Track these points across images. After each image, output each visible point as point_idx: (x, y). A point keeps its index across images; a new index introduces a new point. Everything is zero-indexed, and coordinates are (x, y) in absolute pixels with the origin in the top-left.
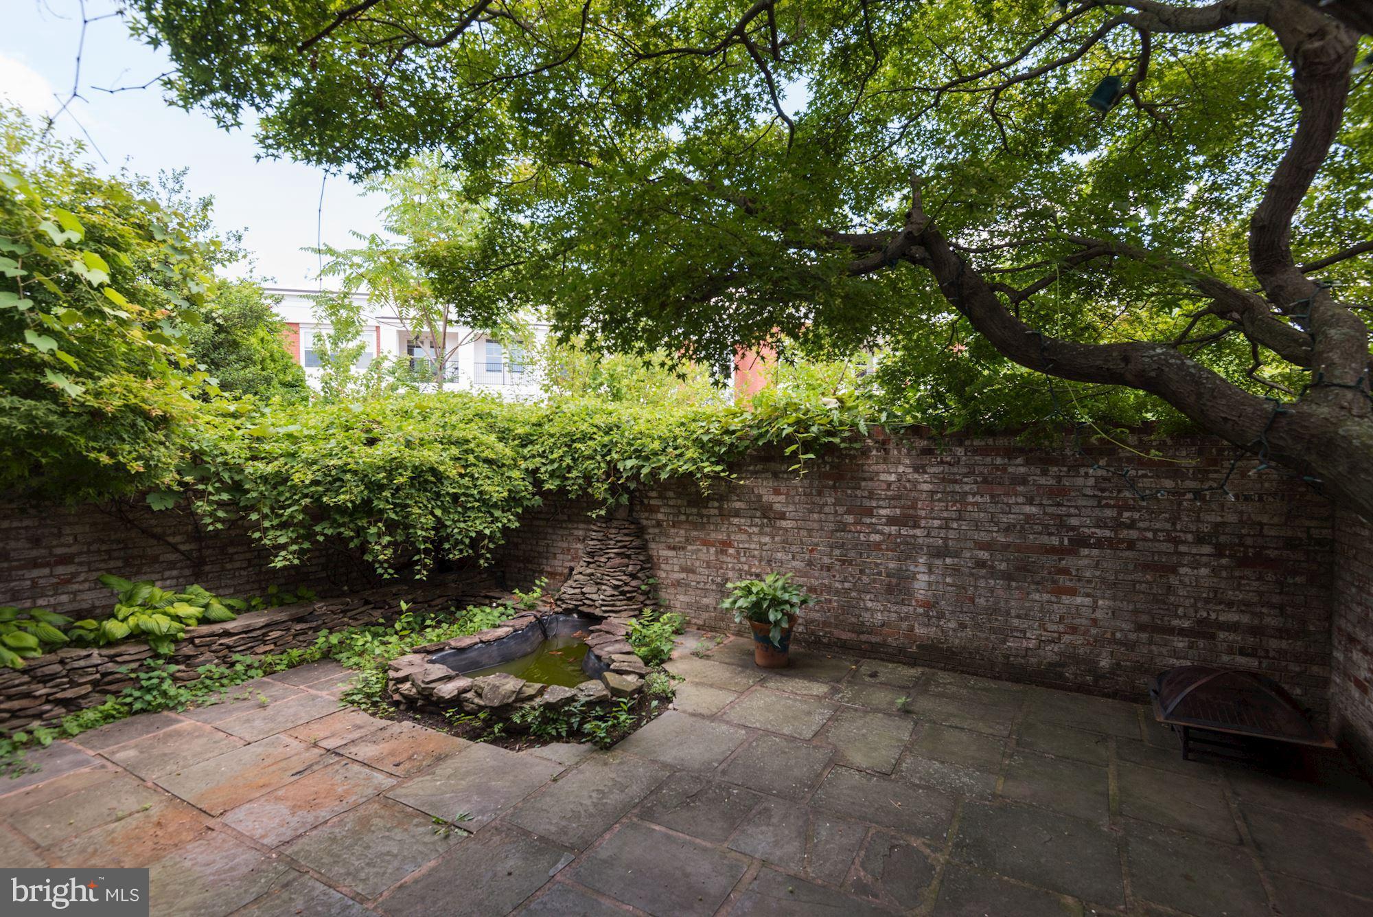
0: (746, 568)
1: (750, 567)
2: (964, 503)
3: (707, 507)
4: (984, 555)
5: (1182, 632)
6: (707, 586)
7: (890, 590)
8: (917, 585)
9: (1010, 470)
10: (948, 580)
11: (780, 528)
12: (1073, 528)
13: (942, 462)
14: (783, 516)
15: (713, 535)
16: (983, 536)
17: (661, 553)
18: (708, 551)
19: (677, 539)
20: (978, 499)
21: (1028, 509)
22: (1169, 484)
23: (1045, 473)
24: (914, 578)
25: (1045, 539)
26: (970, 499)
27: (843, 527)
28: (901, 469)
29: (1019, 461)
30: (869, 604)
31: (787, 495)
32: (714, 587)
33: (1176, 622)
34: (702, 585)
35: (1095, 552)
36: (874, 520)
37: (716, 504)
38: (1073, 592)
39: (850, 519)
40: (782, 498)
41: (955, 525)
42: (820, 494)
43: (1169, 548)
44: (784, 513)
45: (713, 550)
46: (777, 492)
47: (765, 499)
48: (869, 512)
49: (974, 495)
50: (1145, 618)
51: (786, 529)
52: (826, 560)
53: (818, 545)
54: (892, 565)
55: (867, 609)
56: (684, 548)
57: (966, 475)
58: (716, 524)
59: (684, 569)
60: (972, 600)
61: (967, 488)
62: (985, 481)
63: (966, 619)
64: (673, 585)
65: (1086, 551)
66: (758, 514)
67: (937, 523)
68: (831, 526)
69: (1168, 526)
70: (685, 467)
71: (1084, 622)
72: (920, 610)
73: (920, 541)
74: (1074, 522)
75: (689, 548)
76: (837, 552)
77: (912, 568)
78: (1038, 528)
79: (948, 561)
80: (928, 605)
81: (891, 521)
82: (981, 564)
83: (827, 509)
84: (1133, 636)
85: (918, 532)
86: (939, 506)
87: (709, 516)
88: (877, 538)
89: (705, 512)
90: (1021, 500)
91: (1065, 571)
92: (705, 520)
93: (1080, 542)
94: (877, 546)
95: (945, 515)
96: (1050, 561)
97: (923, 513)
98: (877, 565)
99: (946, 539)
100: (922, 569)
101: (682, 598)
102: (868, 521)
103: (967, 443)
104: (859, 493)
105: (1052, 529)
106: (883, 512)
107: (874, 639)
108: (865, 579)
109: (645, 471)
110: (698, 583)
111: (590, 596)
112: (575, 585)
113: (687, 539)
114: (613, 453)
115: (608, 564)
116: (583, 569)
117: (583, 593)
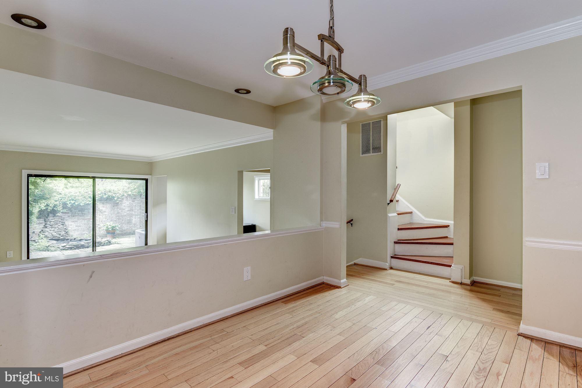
3: (84, 211)
7: (128, 223)
10: (138, 219)
11: (105, 214)
13: (137, 200)
14: (105, 212)
15: (86, 217)
17: (69, 223)
18: (85, 221)
19: (75, 220)
26: (142, 206)
27: (118, 213)
28: (130, 202)
30: (124, 226)
31: (106, 207)
34: (83, 229)
37: (87, 211)
39: (120, 211)
40: (105, 208)
41: (139, 210)
42: (114, 207)
44: (105, 211)
45: (86, 221)
46: (103, 207)
47: (100, 208)
48: (124, 209)
49: (142, 205)
51: (106, 214)
52: (115, 219)
53: (113, 216)
54: (128, 218)
55: (124, 227)
56: (77, 221)
57: (141, 202)
59: (76, 226)
60: (142, 222)
61: (141, 204)
63: (141, 225)
64: (73, 230)
66: (99, 212)
67: (136, 210)
68: (116, 213)
70: (87, 202)
72: (133, 225)
73: (133, 213)
75: (79, 221)
76: (117, 217)
79: (138, 216)
81: (128, 211)
83: (115, 210)
85: (133, 212)
86: (136, 207)
87: (85, 214)
88: (126, 214)
92: (84, 214)
94: (126, 215)
95: (138, 209)
98: (126, 219)
101: (76, 233)
106: (126, 209)
107: (125, 232)
108: (123, 222)
109: (76, 204)
110: (82, 229)
111: (55, 235)
112: (50, 233)
113: (78, 219)
114: (63, 200)
115: (59, 227)
116: (51, 229)
117: (52, 235)
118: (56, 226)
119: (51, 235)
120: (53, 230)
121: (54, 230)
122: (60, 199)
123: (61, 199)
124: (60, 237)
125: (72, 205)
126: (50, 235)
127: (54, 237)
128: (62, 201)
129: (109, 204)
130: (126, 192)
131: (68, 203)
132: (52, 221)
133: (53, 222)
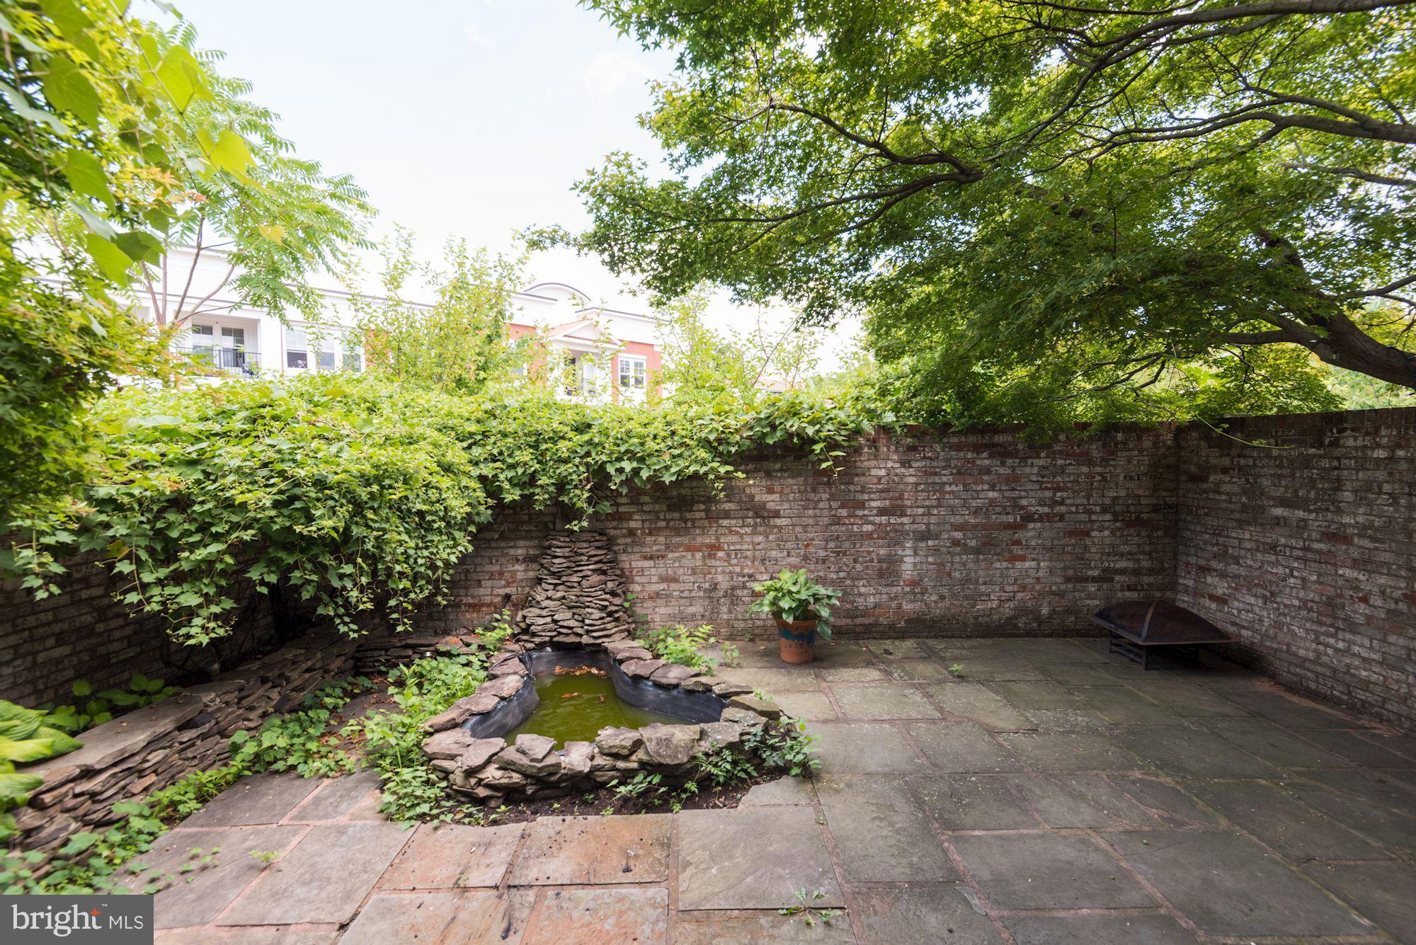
0: (738, 569)
1: (742, 569)
2: (943, 492)
3: (691, 511)
4: (959, 535)
5: (1094, 580)
6: (693, 594)
7: (881, 574)
8: (904, 567)
9: (978, 462)
10: (930, 559)
11: (776, 526)
12: (1023, 508)
13: (924, 458)
14: (776, 514)
15: (699, 540)
16: (958, 519)
17: (634, 564)
18: (693, 556)
19: (655, 548)
20: (954, 488)
21: (991, 494)
22: (1085, 469)
23: (1003, 464)
24: (902, 561)
25: (1004, 518)
26: (948, 488)
27: (837, 521)
28: (890, 464)
29: (985, 455)
30: (863, 590)
31: (781, 493)
32: (701, 594)
33: (1090, 573)
34: (686, 594)
35: (1038, 525)
36: (866, 512)
37: (702, 507)
38: (1023, 559)
39: (844, 512)
40: (776, 497)
41: (935, 512)
42: (814, 490)
43: (1084, 517)
44: (778, 511)
45: (699, 555)
46: (770, 491)
47: (757, 498)
48: (862, 505)
49: (950, 484)
50: (1071, 573)
51: (780, 528)
52: (822, 553)
53: (813, 539)
54: (883, 552)
55: (860, 595)
56: (663, 557)
57: (944, 468)
58: (703, 528)
59: (663, 579)
60: (949, 574)
61: (944, 479)
62: (959, 473)
63: (945, 591)
64: (651, 598)
65: (1031, 525)
66: (751, 514)
67: (920, 511)
68: (826, 521)
69: (1085, 501)
70: (692, 469)
71: (1031, 581)
72: (907, 589)
73: (907, 527)
74: (1024, 502)
75: (670, 555)
76: (832, 545)
77: (900, 553)
78: (998, 509)
79: (930, 543)
80: (913, 583)
81: (882, 512)
82: (956, 543)
83: (821, 505)
84: (1063, 587)
85: (905, 520)
86: (922, 495)
87: (693, 521)
88: (869, 528)
89: (688, 515)
90: (986, 487)
91: (1018, 542)
92: (689, 524)
93: (1028, 518)
94: (869, 536)
95: (927, 503)
96: (1006, 535)
97: (908, 503)
98: (869, 553)
99: (928, 524)
100: (909, 552)
101: (662, 610)
102: (860, 513)
103: (945, 440)
104: (852, 488)
105: (1009, 510)
106: (874, 504)
107: (866, 621)
108: (859, 567)
109: (645, 474)
110: (682, 592)
111: (565, 624)
112: (544, 613)
113: (668, 547)
114: (593, 454)
115: (584, 583)
116: (550, 593)
117: (555, 622)
118: (575, 578)
119: (549, 619)
120: (559, 594)
121: (564, 598)
122: (582, 451)
123: (588, 454)
124: (581, 635)
125: (627, 482)
126: (541, 621)
127: (560, 633)
128: (589, 459)
129: (793, 477)
130: (871, 414)
131: (613, 472)
132: (559, 552)
133: (561, 560)
